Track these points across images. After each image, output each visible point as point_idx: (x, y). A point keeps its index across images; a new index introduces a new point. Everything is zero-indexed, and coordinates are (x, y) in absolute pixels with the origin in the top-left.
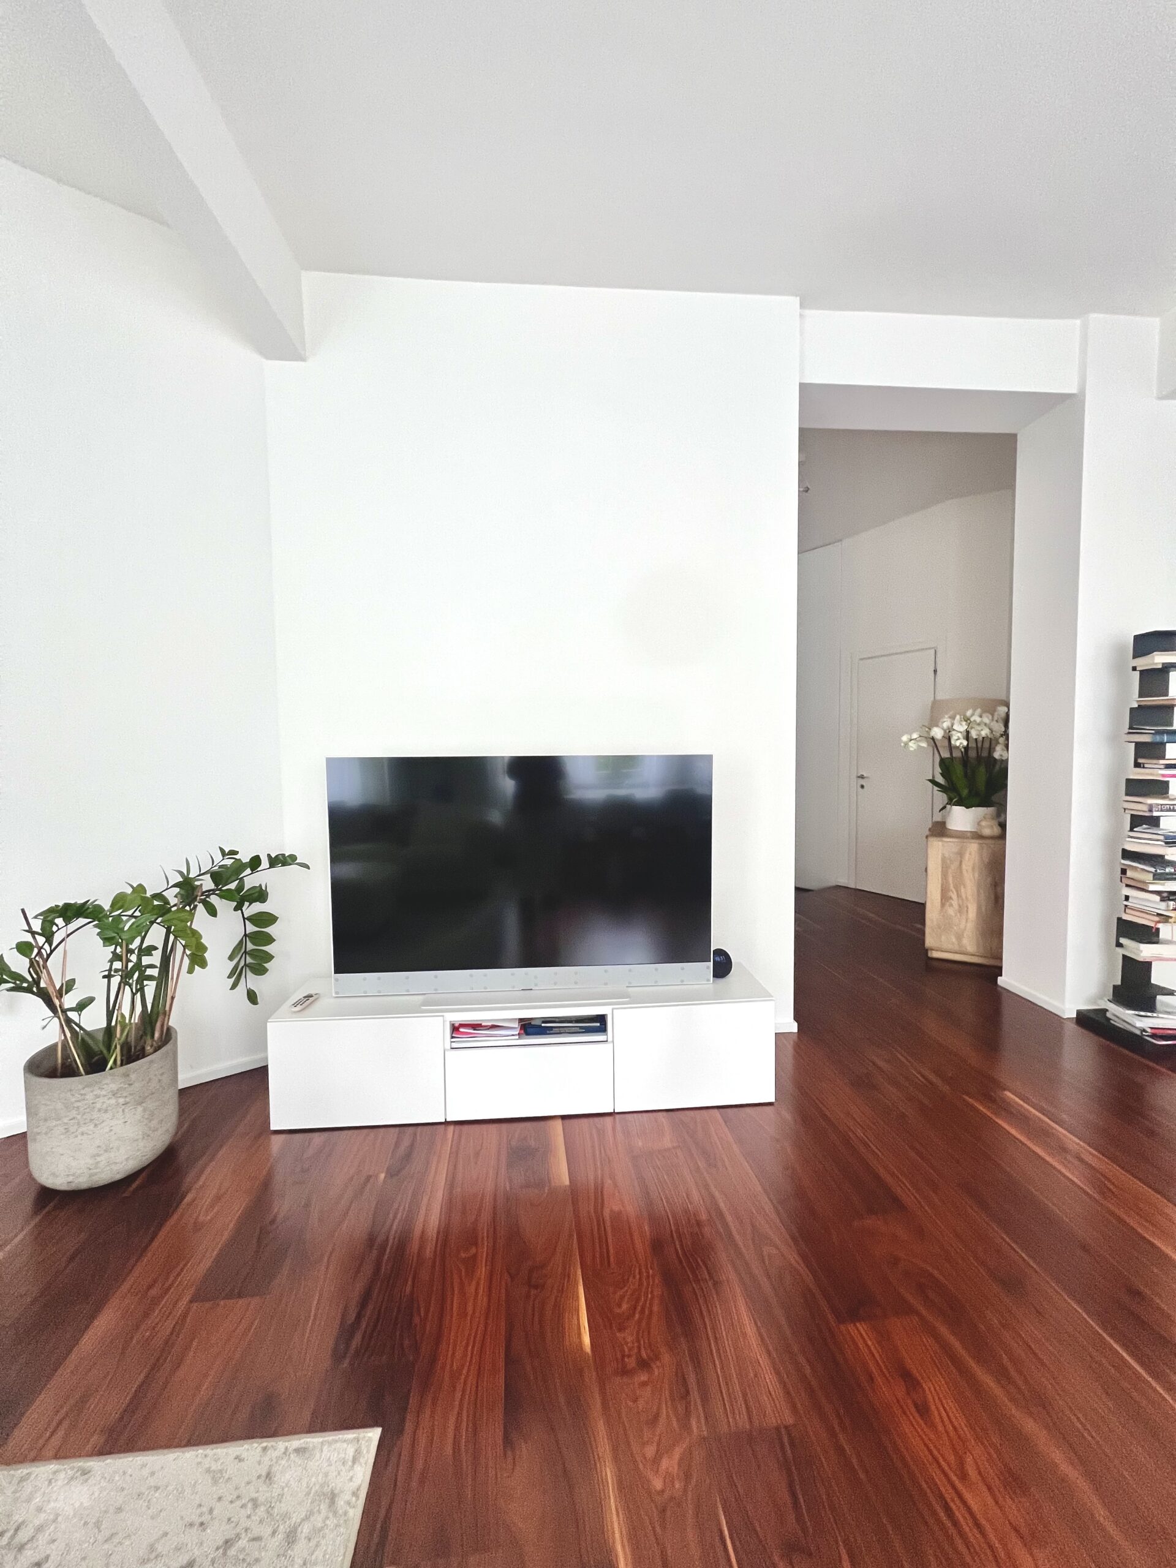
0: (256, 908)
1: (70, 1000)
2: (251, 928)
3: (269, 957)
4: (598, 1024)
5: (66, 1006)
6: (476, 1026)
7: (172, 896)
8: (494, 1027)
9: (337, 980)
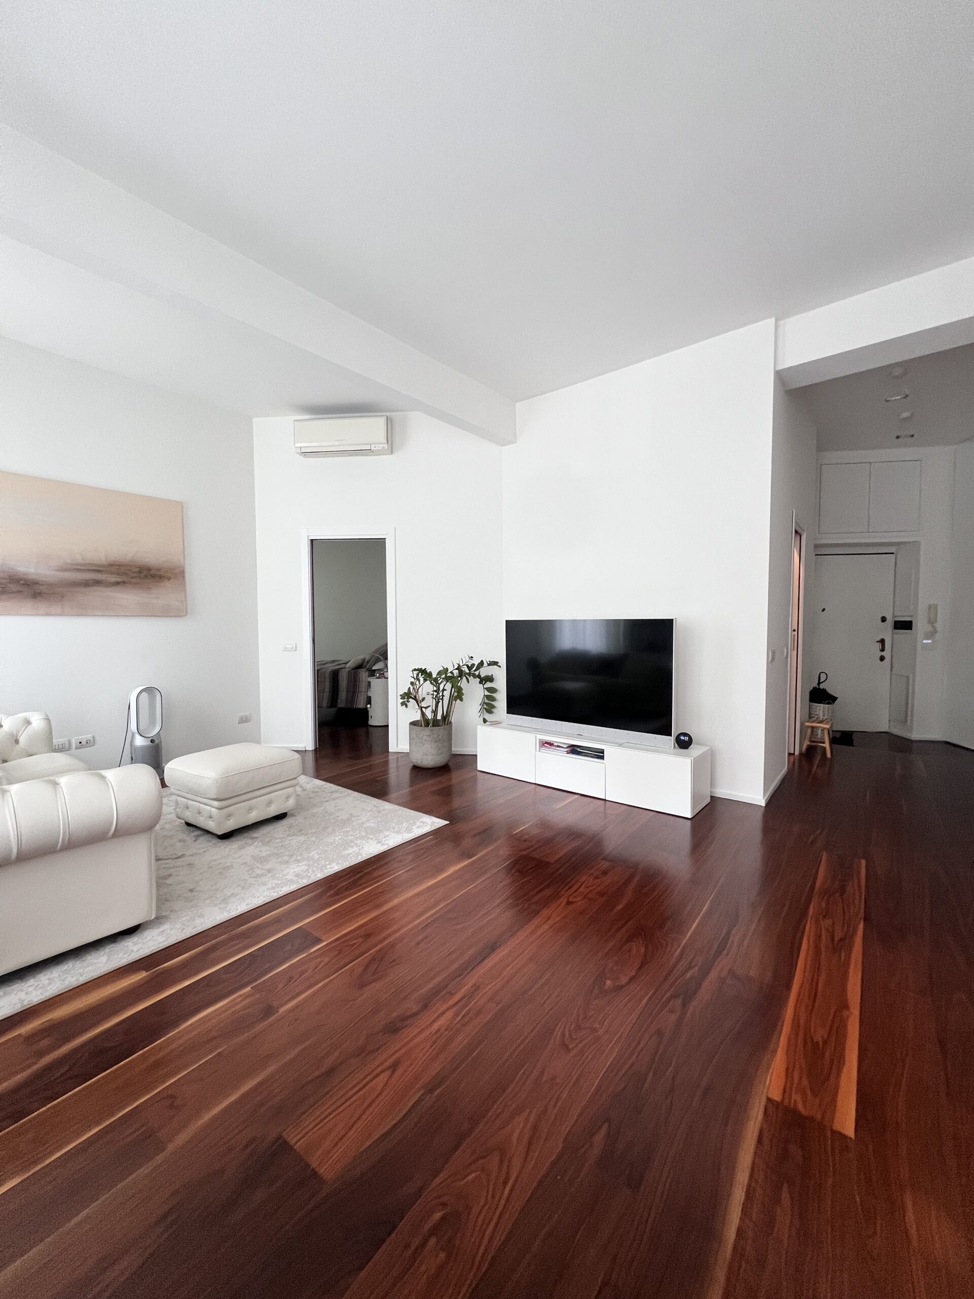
0: (488, 685)
1: (423, 704)
2: (487, 693)
3: (494, 707)
4: (599, 754)
5: (422, 706)
6: (551, 744)
7: (456, 672)
8: (558, 746)
9: (507, 716)
